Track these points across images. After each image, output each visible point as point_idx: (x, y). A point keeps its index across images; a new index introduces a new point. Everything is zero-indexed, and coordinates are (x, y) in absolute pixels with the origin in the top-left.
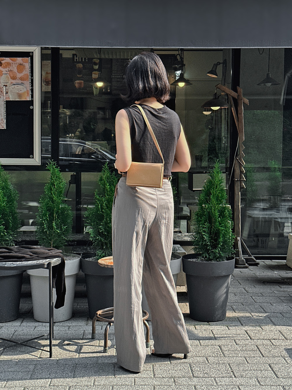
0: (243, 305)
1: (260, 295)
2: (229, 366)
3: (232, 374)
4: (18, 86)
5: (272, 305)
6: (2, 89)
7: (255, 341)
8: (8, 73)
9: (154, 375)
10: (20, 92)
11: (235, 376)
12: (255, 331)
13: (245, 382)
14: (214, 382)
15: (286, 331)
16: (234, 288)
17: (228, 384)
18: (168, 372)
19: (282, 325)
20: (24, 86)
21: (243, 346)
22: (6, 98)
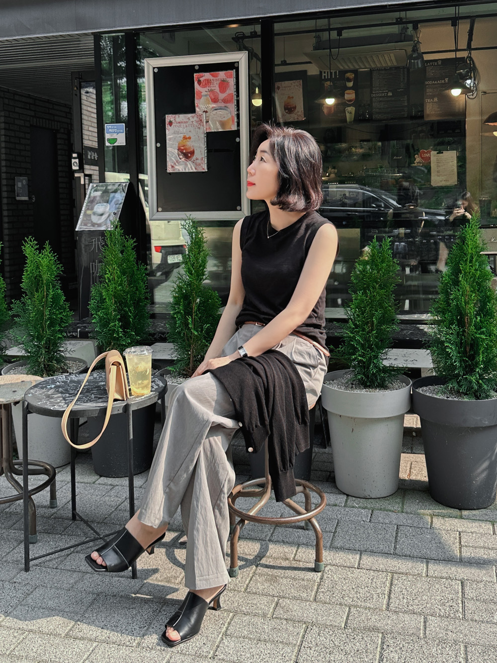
4: (220, 111)
6: (202, 117)
8: (208, 94)
10: (224, 119)
22: (206, 129)
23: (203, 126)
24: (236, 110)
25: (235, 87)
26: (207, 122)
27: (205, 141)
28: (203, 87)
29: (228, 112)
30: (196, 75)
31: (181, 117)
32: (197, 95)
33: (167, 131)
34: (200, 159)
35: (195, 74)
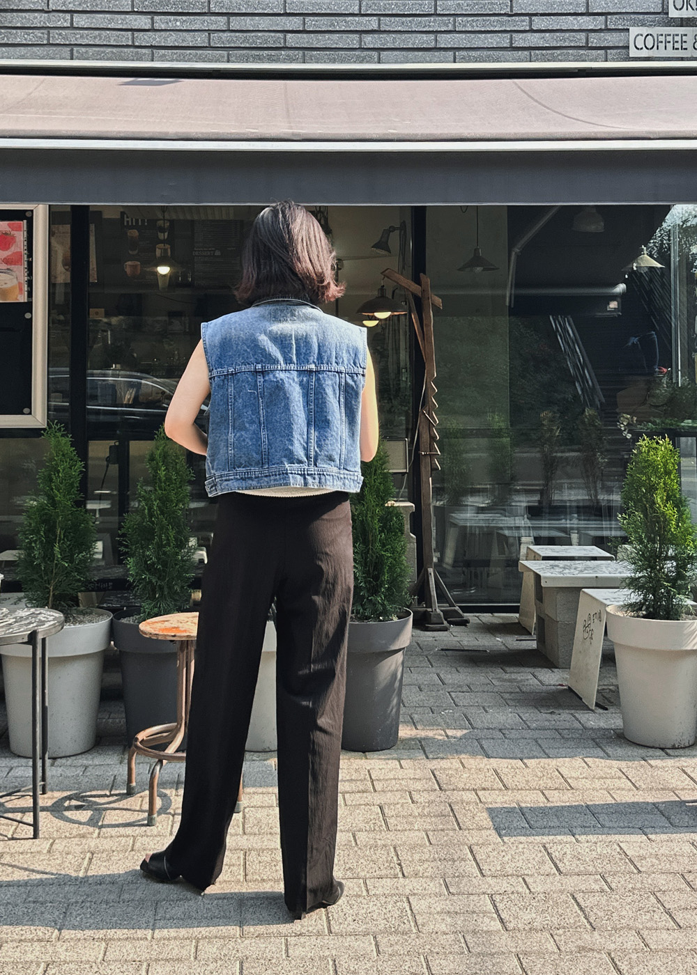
0: (433, 713)
1: (464, 690)
2: (395, 851)
3: (398, 870)
5: (486, 712)
7: (447, 793)
9: (246, 875)
11: (403, 874)
12: (450, 772)
13: (420, 889)
14: (363, 889)
15: (507, 770)
16: (419, 673)
17: (388, 892)
18: (274, 868)
19: (501, 758)
21: (424, 806)
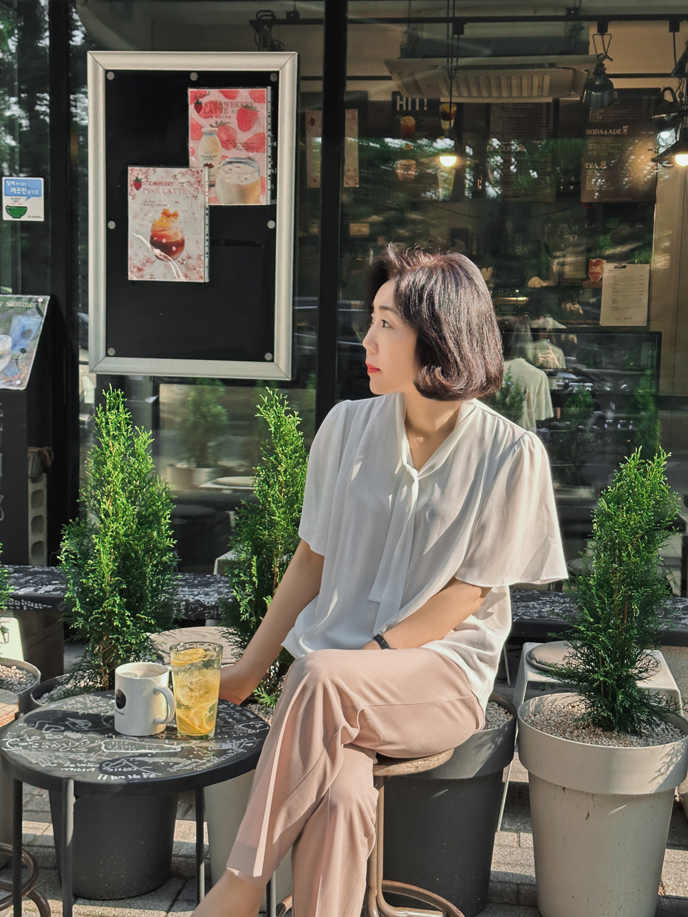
4: (239, 167)
6: (201, 176)
8: (214, 131)
10: (245, 183)
20: (253, 166)
22: (209, 199)
23: (204, 192)
24: (270, 166)
25: (270, 122)
26: (212, 185)
27: (207, 222)
28: (205, 118)
29: (253, 169)
30: (192, 92)
31: (160, 173)
32: (193, 131)
33: (130, 198)
34: (195, 255)
35: (190, 90)
